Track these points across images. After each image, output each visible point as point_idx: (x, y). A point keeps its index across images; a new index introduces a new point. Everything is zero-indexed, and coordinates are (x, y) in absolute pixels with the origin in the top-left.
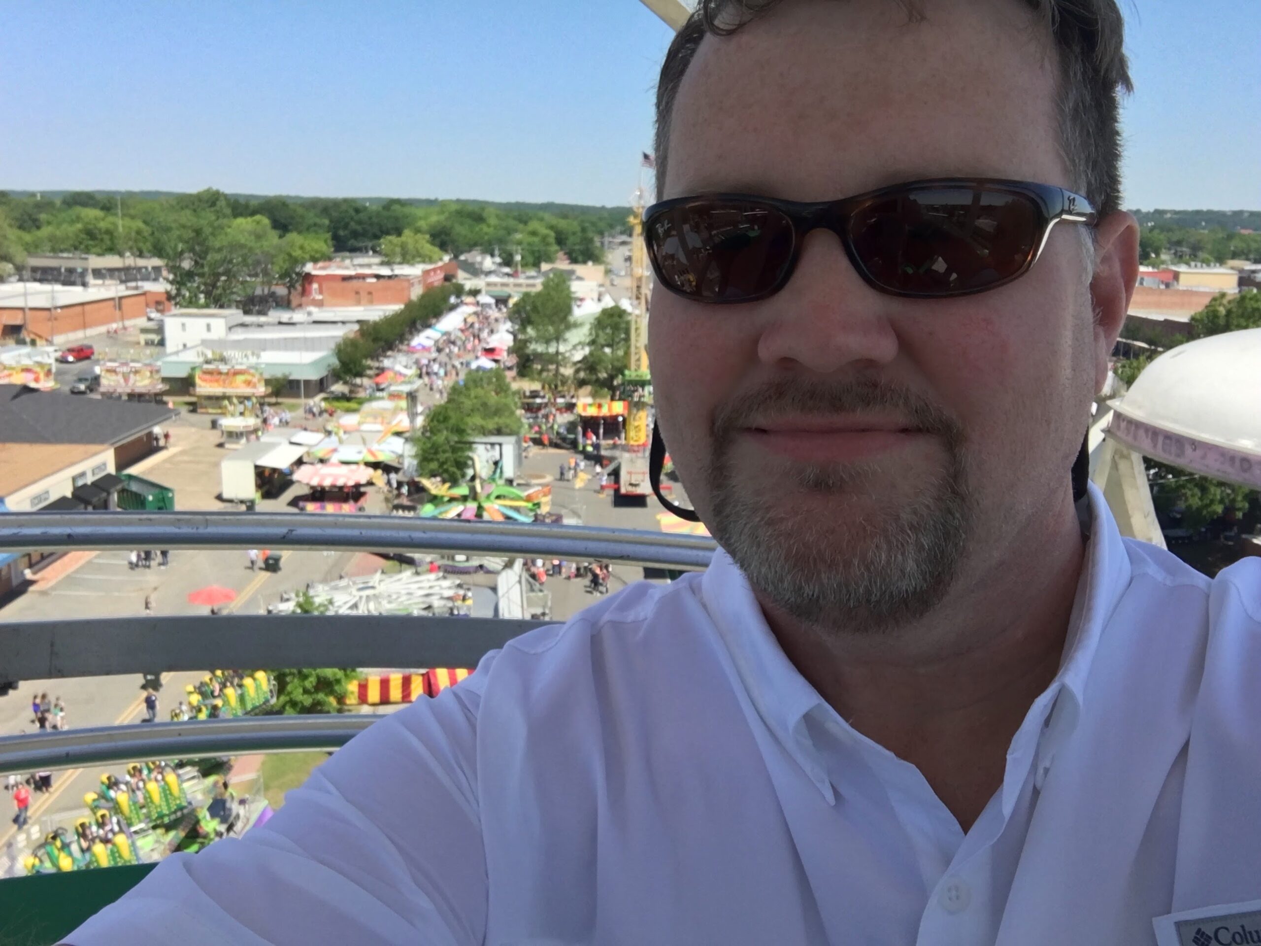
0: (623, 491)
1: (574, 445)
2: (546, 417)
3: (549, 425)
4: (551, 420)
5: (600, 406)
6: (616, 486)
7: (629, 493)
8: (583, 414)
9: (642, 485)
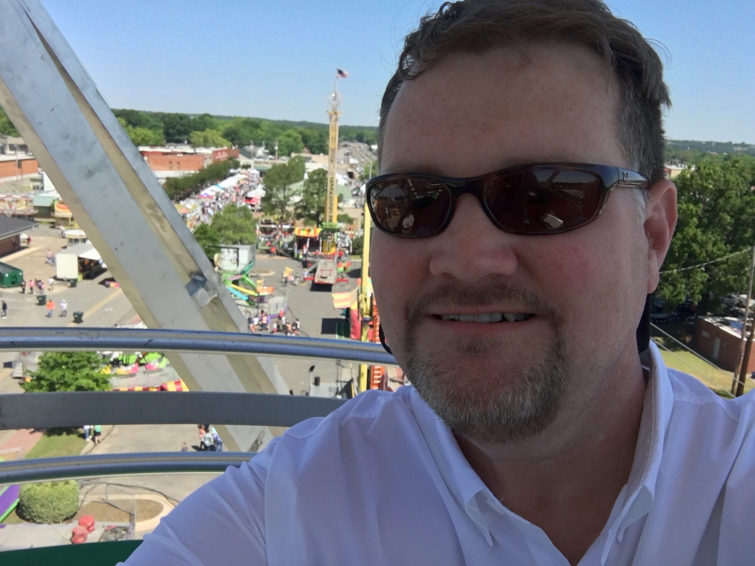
0: (316, 281)
2: (275, 236)
4: (277, 238)
5: (309, 231)
6: (313, 278)
7: (320, 283)
8: (298, 235)
9: (329, 277)
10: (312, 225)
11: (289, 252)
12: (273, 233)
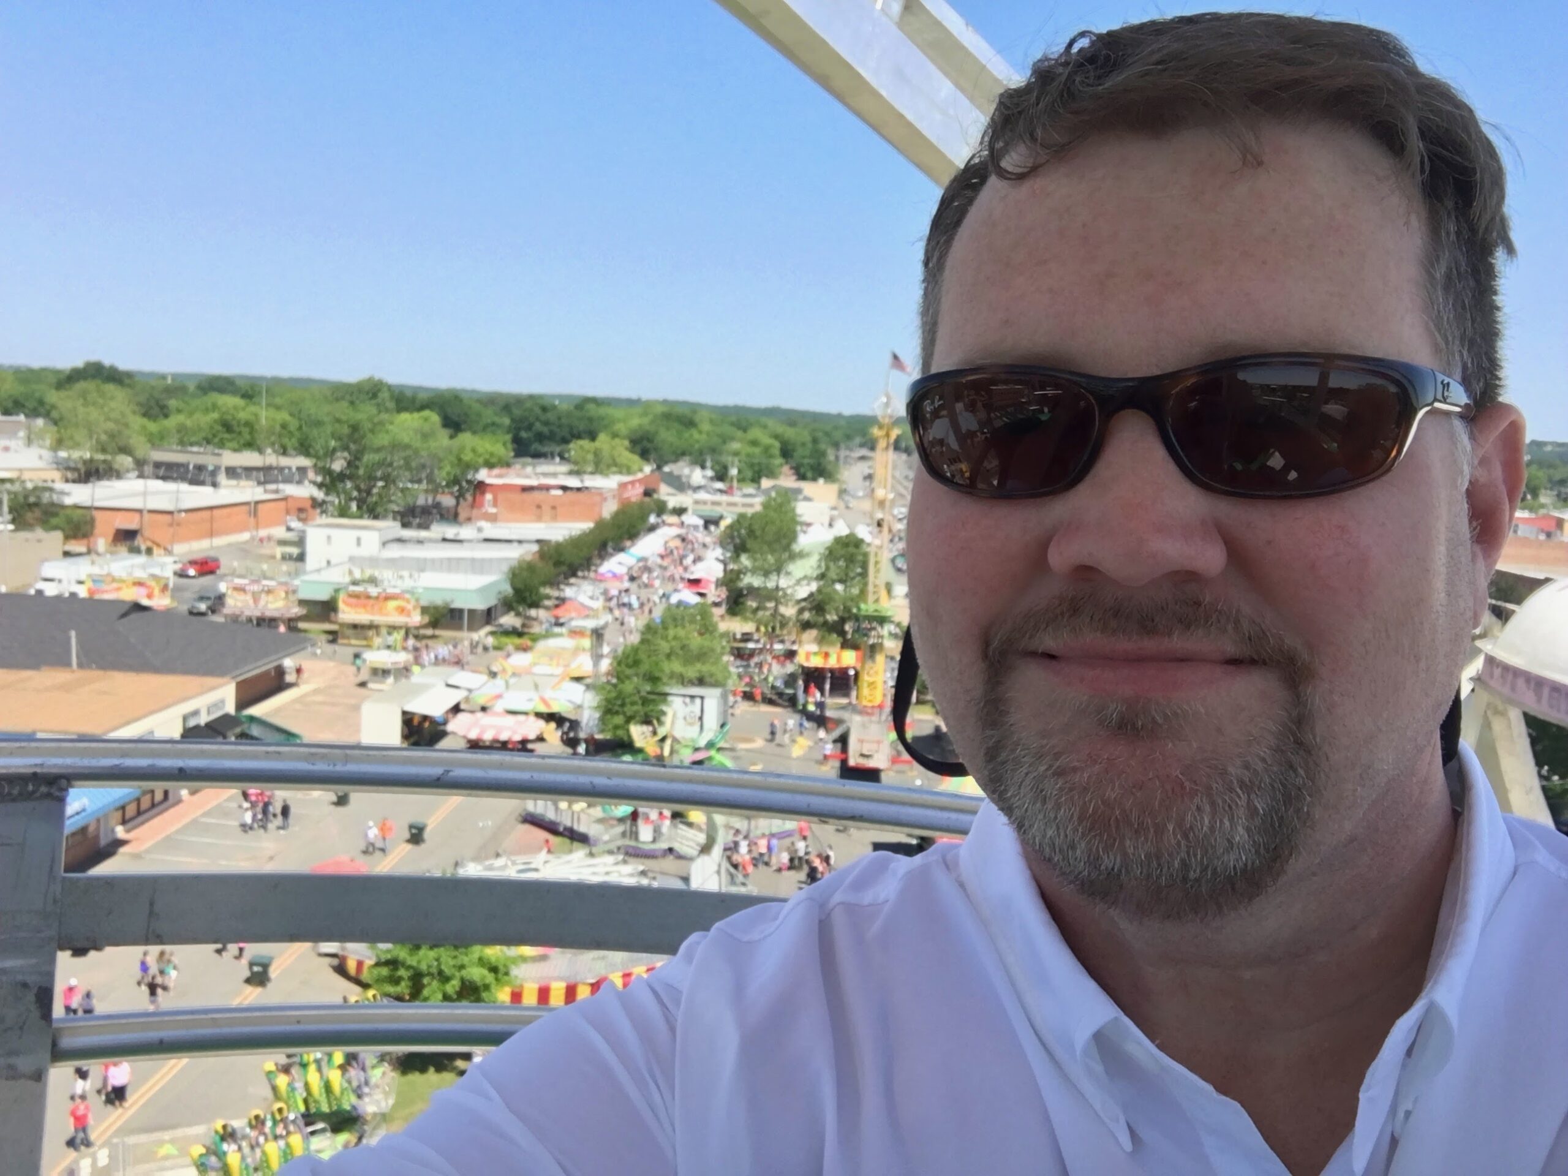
0: (852, 762)
1: (792, 702)
2: (760, 665)
3: (763, 677)
4: (765, 670)
5: (827, 655)
6: (843, 756)
7: (859, 766)
8: (806, 664)
9: (876, 756)
10: (832, 644)
11: (785, 697)
12: (756, 659)
